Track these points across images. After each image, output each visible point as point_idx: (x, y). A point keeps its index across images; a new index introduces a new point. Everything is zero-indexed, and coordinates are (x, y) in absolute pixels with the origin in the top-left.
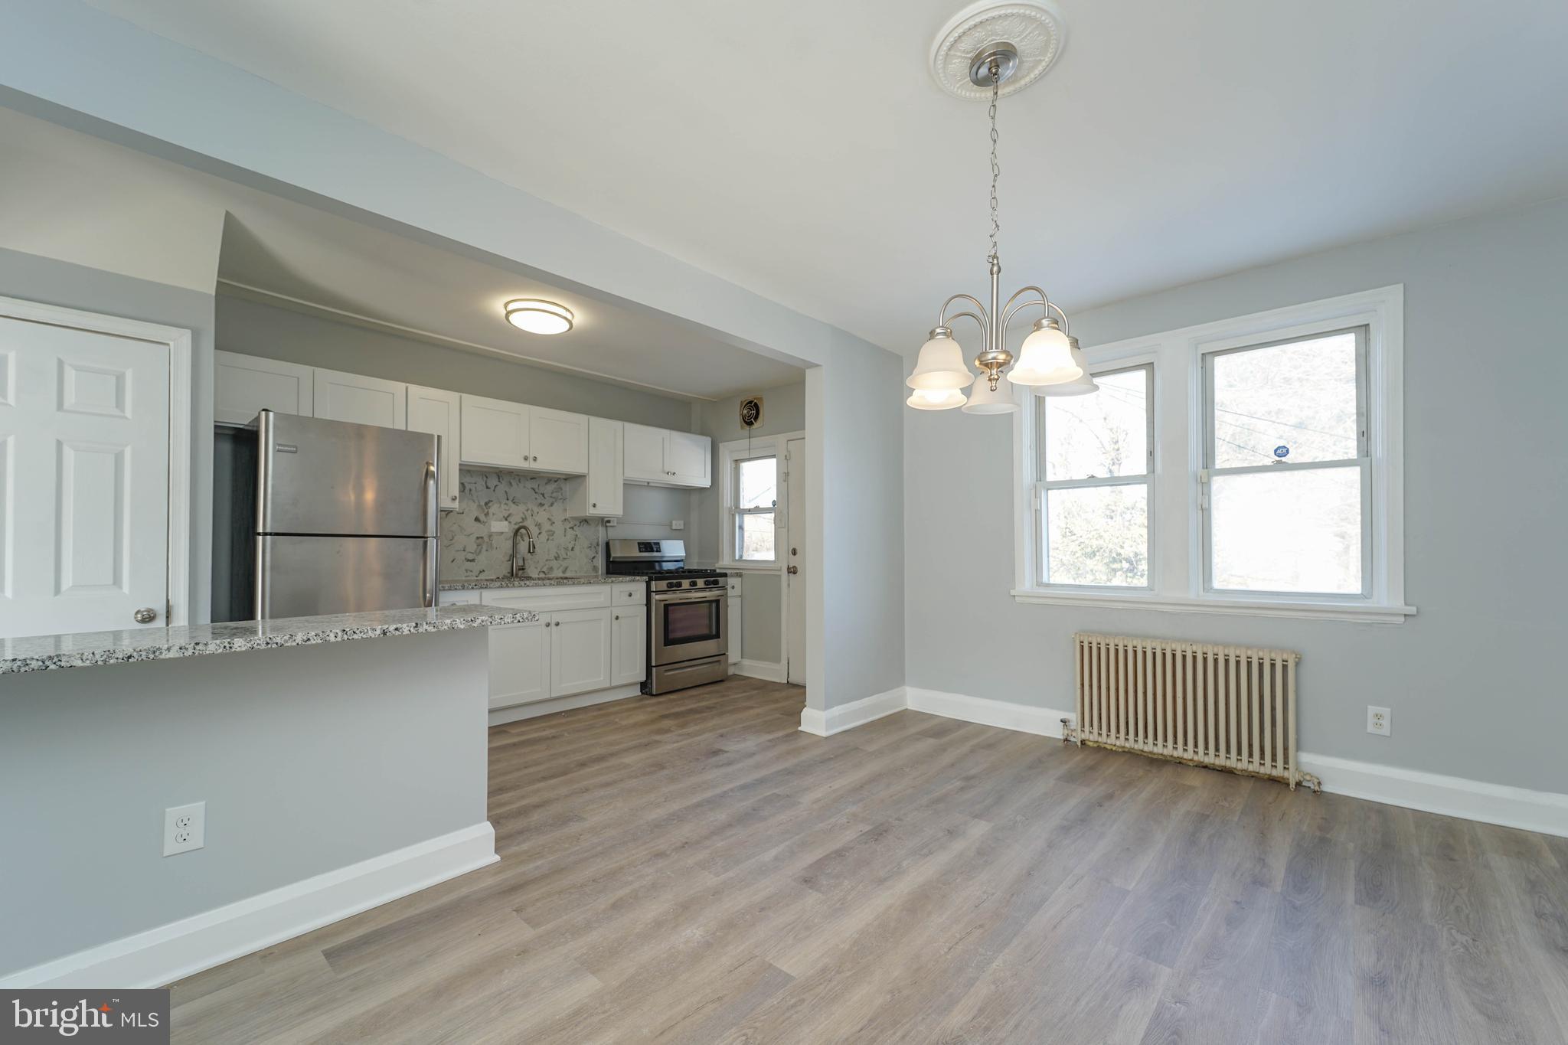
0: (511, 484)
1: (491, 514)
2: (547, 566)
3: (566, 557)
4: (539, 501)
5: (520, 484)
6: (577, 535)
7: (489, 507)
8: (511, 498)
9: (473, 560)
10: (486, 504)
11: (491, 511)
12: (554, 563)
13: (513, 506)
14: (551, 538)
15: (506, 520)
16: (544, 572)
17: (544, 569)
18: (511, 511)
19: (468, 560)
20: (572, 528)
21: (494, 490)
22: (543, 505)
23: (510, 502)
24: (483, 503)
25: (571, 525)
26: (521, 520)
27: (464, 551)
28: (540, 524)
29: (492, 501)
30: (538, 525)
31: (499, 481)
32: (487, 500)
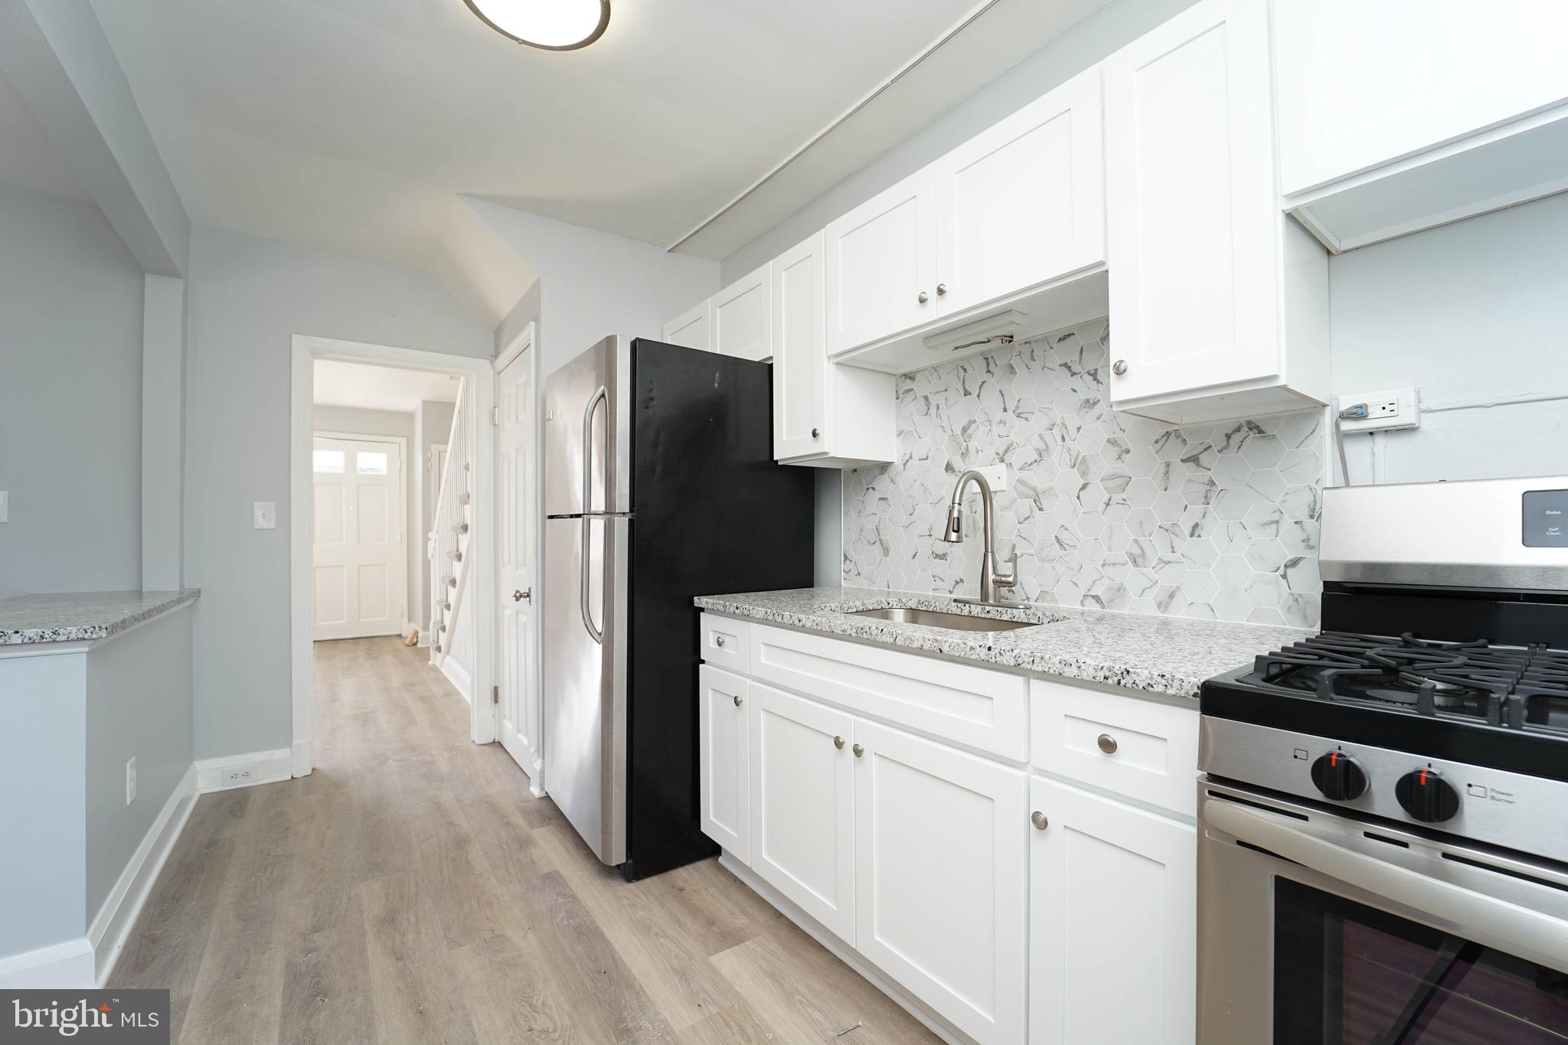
0: (1012, 367)
1: (972, 450)
2: (1106, 582)
3: (1168, 556)
4: (1083, 395)
5: (1032, 364)
6: (1212, 483)
7: (970, 436)
8: (1011, 407)
9: (943, 557)
10: (964, 430)
11: (973, 445)
12: (1128, 575)
13: (1019, 423)
14: (1117, 498)
15: (1002, 461)
16: (1097, 598)
17: (1097, 591)
18: (1013, 437)
19: (937, 556)
20: (1194, 459)
21: (978, 396)
22: (1095, 403)
23: (1010, 416)
24: (958, 431)
25: (1185, 453)
26: (1036, 457)
27: (930, 535)
28: (1084, 460)
29: (975, 421)
30: (1080, 464)
31: (988, 371)
32: (964, 423)
